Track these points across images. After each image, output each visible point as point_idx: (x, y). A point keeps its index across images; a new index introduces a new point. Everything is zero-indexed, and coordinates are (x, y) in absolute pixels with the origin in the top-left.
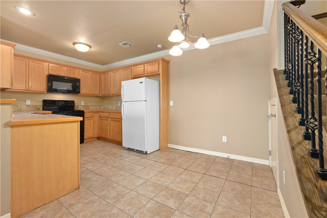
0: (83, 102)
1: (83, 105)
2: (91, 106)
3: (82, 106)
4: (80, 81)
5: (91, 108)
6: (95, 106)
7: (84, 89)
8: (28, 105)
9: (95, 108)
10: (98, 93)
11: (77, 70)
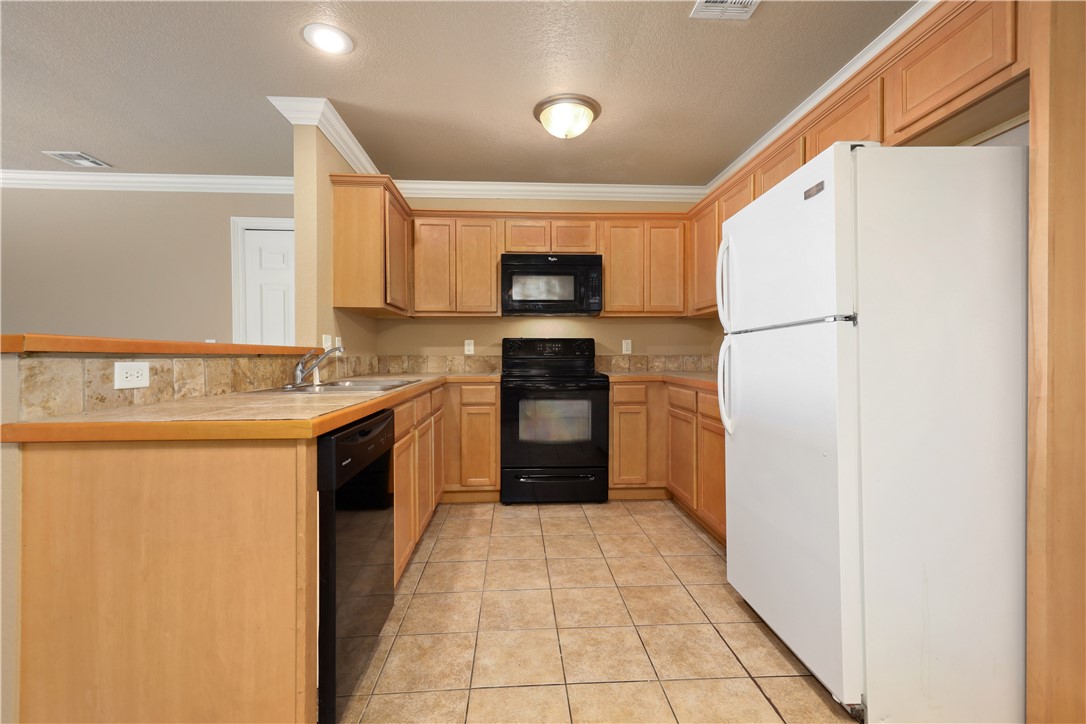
0: (630, 341)
1: (630, 352)
2: (658, 357)
3: (624, 356)
4: (600, 264)
5: (658, 364)
6: (676, 357)
7: (619, 293)
8: (468, 357)
9: (676, 365)
10: (677, 303)
11: (593, 224)
